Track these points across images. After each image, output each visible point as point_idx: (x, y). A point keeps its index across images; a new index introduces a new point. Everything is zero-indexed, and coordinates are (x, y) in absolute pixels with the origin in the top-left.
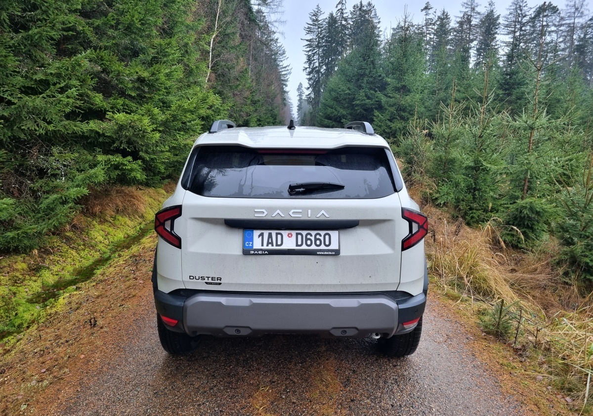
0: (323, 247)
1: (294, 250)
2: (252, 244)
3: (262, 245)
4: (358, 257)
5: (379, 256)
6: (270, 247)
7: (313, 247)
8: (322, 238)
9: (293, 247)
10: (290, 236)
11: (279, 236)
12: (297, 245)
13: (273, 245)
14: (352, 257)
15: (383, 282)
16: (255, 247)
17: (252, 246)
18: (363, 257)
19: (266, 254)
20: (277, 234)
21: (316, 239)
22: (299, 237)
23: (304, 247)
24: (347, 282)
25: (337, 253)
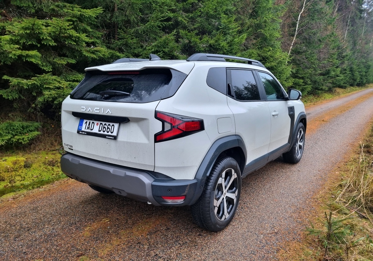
0: (110, 133)
1: (97, 133)
2: (82, 128)
3: (85, 129)
4: (127, 143)
5: (139, 144)
6: (88, 131)
7: (106, 133)
8: (110, 128)
9: (97, 132)
10: (97, 124)
11: (93, 124)
12: (99, 131)
13: (89, 130)
14: (124, 142)
15: (143, 163)
16: (82, 130)
17: (81, 129)
18: (130, 143)
19: (85, 134)
20: (93, 123)
21: (108, 128)
22: (101, 125)
23: (102, 132)
24: (122, 159)
25: (115, 138)
